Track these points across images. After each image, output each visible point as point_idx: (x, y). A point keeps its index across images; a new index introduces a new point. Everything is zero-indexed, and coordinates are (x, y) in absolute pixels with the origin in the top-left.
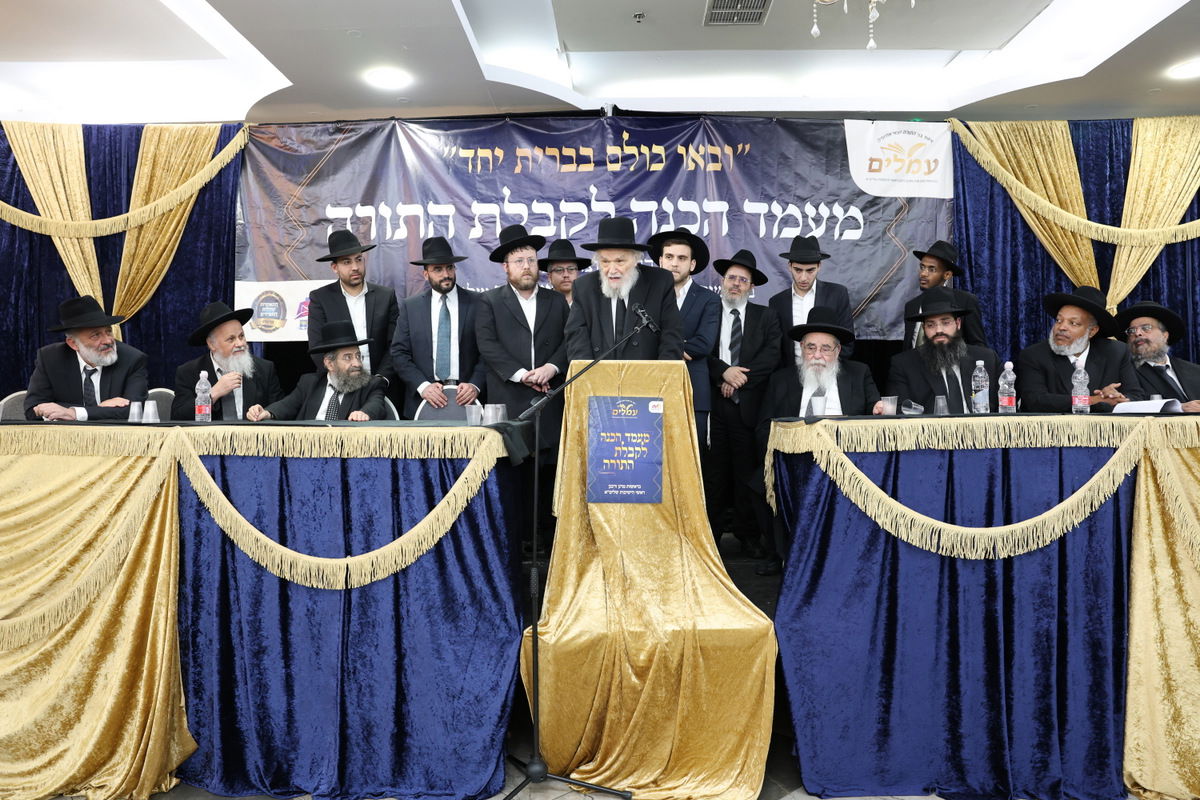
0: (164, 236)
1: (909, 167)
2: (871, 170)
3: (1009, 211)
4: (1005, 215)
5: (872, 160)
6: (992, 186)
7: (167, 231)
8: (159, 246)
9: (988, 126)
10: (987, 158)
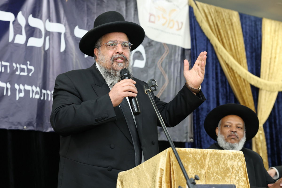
1: (169, 23)
2: (150, 21)
3: (215, 61)
4: (213, 63)
5: (151, 15)
6: (207, 44)
9: (205, 6)
10: (205, 26)
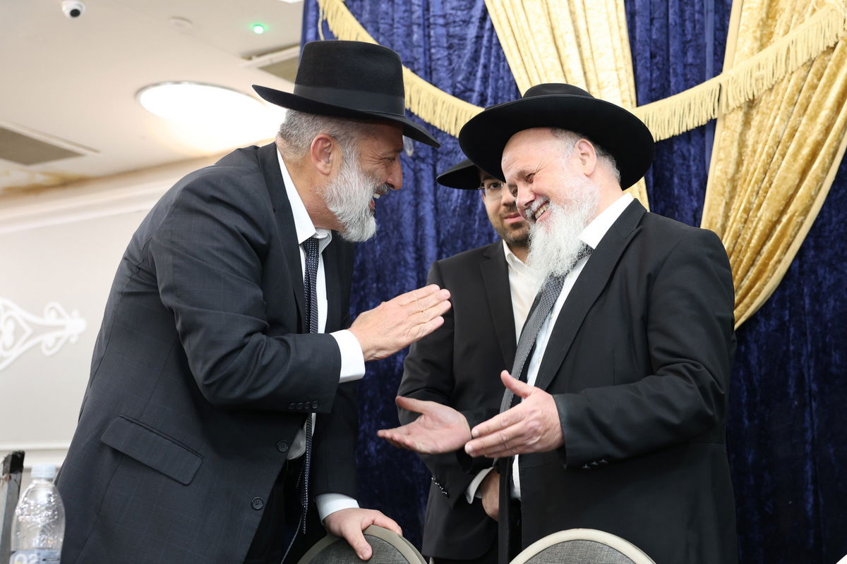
0: (813, 118)
7: (820, 106)
8: (800, 147)
